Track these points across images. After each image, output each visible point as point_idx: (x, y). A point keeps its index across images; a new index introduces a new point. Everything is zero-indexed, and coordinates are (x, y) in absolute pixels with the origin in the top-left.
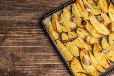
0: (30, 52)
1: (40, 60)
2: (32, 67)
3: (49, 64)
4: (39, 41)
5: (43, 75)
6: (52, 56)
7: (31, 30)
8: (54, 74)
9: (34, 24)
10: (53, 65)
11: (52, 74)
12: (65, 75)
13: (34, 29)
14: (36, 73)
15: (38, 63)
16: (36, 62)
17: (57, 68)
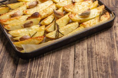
0: (68, 74)
1: (81, 63)
2: (93, 70)
3: (87, 53)
4: (52, 64)
5: (103, 58)
6: (76, 51)
7: (33, 74)
8: (101, 48)
9: (24, 71)
10: (88, 48)
11: (102, 49)
12: (101, 38)
13: (31, 71)
14: (102, 65)
15: (86, 64)
16: (84, 66)
17: (93, 45)
